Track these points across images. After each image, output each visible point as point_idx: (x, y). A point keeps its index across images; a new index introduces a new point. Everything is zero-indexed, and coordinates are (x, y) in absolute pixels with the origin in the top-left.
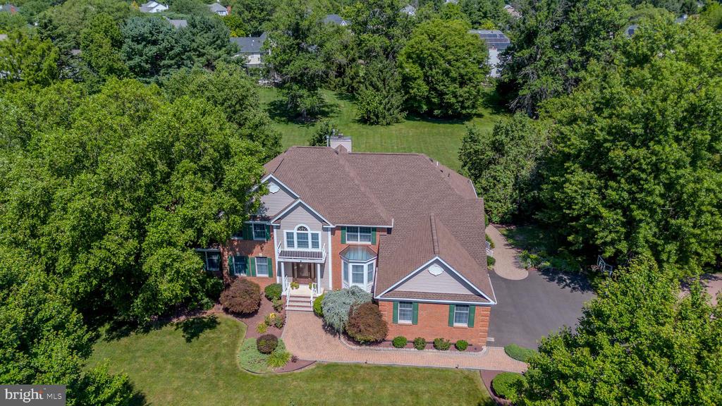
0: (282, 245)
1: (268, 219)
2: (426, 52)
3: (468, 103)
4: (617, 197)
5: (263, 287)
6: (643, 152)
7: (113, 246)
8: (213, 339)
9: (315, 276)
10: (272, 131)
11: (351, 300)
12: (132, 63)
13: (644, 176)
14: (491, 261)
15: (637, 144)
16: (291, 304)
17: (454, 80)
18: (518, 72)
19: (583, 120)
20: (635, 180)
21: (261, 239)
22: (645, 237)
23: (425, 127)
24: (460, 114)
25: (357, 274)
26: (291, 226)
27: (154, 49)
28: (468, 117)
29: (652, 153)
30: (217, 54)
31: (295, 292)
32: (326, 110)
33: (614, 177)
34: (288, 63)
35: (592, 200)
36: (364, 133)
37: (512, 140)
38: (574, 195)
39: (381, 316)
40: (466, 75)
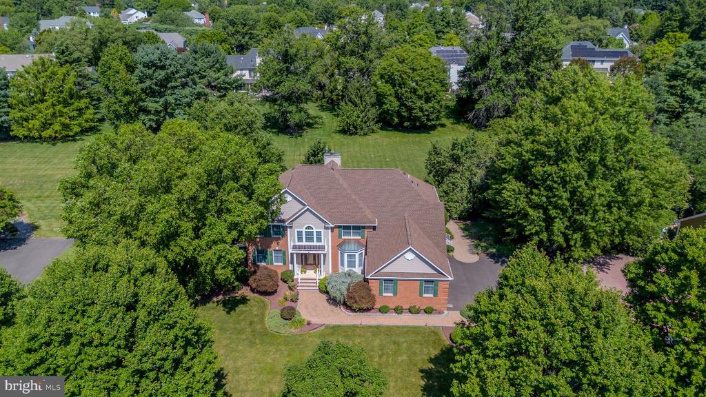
0: (294, 241)
1: (283, 221)
2: (397, 73)
3: (433, 116)
4: (539, 200)
5: (279, 272)
6: (555, 168)
7: (185, 244)
8: (246, 311)
9: (319, 263)
10: (276, 150)
11: (348, 280)
12: (144, 86)
13: (555, 186)
14: (450, 249)
15: (551, 163)
16: (302, 284)
17: (420, 97)
18: (474, 89)
19: (516, 144)
20: (550, 189)
21: (277, 236)
22: (559, 229)
23: (396, 137)
24: (426, 125)
25: (351, 261)
26: (301, 226)
27: (163, 73)
28: (433, 128)
29: (561, 170)
30: (216, 76)
31: (304, 276)
32: (311, 121)
33: (536, 186)
34: (279, 83)
35: (522, 203)
36: (345, 143)
37: (467, 153)
38: (509, 199)
39: (370, 291)
40: (431, 93)
